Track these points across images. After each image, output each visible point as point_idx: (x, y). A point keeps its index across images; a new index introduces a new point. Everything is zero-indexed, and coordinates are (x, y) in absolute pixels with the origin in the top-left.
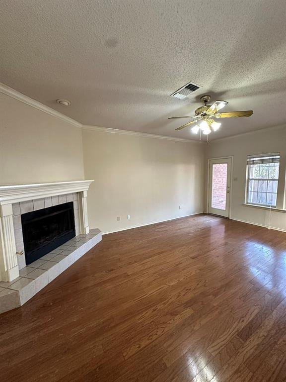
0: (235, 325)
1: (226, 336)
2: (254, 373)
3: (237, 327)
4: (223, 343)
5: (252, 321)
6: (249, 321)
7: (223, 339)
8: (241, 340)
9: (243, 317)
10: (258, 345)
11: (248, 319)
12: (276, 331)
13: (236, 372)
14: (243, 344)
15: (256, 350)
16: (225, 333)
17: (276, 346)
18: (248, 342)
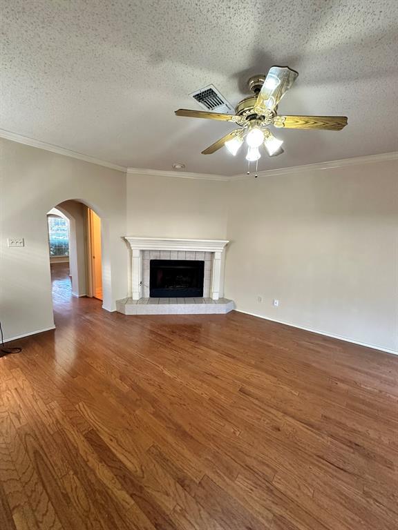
0: (107, 430)
1: (92, 418)
2: (52, 436)
3: (102, 431)
4: (86, 415)
5: (111, 451)
6: (111, 447)
7: (90, 414)
8: (86, 431)
9: (117, 442)
10: (77, 449)
11: (114, 448)
12: (92, 484)
13: (57, 420)
14: (81, 433)
15: (73, 445)
16: (96, 417)
17: (71, 472)
18: (83, 438)
